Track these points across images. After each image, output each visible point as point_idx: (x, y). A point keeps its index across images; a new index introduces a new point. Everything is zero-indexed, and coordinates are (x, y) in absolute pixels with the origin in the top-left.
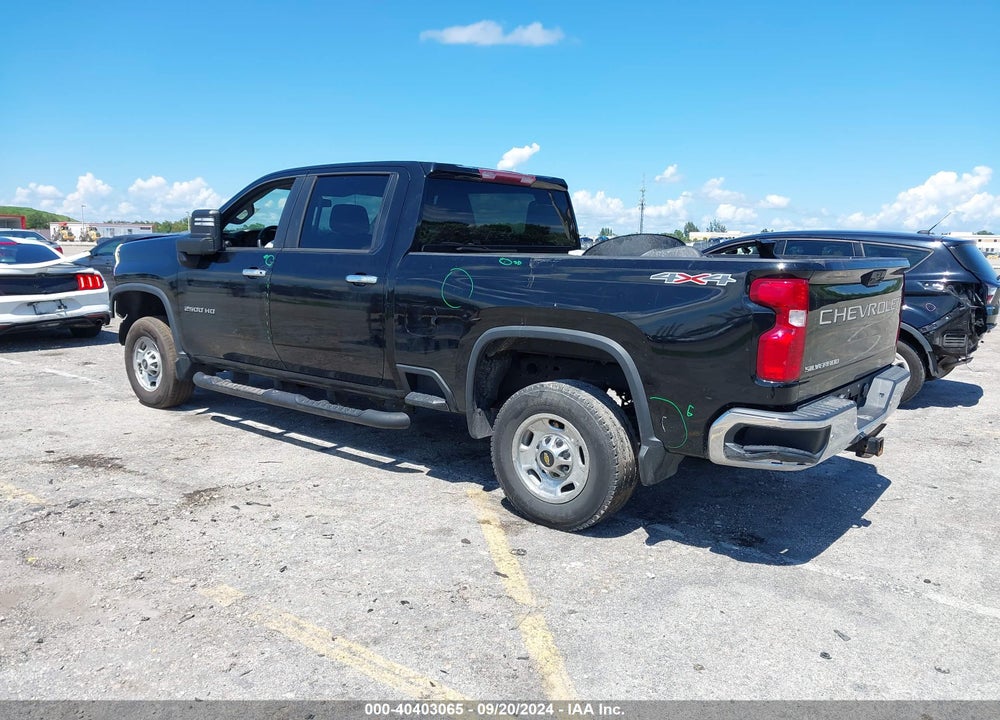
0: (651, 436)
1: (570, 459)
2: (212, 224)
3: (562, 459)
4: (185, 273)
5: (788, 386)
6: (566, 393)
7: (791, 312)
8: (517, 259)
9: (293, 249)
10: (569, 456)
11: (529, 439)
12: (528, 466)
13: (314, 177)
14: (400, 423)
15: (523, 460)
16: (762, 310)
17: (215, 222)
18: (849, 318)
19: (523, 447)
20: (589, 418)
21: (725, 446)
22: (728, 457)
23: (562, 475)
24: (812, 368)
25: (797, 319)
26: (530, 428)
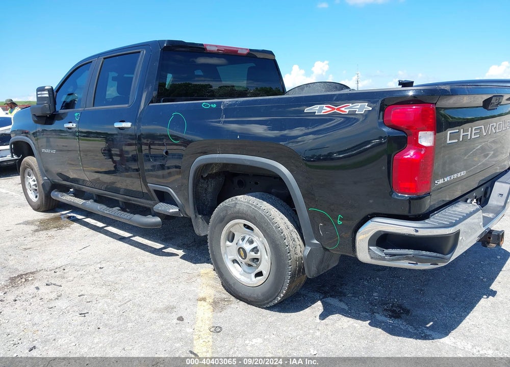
0: (312, 239)
1: (259, 253)
2: (47, 95)
3: (253, 253)
4: (40, 128)
5: (420, 198)
6: (252, 205)
7: (421, 134)
8: (213, 103)
9: (90, 108)
10: (258, 251)
11: (231, 238)
12: (232, 257)
13: (102, 59)
14: (155, 224)
15: (228, 252)
16: (396, 133)
17: (49, 94)
18: (473, 137)
19: (228, 243)
20: (268, 224)
21: (369, 249)
22: (372, 258)
23: (254, 265)
24: (441, 181)
25: (426, 139)
26: (232, 230)
